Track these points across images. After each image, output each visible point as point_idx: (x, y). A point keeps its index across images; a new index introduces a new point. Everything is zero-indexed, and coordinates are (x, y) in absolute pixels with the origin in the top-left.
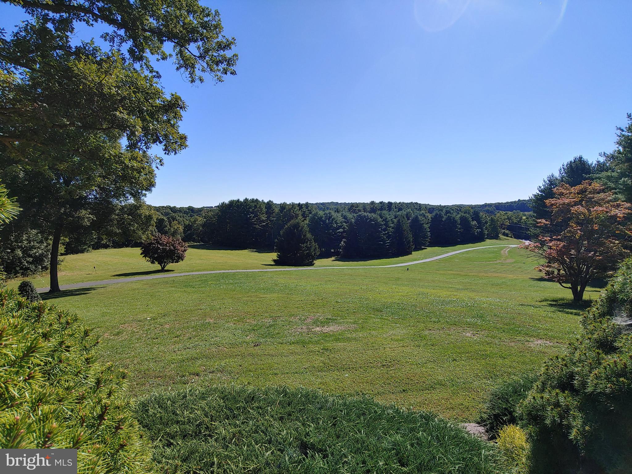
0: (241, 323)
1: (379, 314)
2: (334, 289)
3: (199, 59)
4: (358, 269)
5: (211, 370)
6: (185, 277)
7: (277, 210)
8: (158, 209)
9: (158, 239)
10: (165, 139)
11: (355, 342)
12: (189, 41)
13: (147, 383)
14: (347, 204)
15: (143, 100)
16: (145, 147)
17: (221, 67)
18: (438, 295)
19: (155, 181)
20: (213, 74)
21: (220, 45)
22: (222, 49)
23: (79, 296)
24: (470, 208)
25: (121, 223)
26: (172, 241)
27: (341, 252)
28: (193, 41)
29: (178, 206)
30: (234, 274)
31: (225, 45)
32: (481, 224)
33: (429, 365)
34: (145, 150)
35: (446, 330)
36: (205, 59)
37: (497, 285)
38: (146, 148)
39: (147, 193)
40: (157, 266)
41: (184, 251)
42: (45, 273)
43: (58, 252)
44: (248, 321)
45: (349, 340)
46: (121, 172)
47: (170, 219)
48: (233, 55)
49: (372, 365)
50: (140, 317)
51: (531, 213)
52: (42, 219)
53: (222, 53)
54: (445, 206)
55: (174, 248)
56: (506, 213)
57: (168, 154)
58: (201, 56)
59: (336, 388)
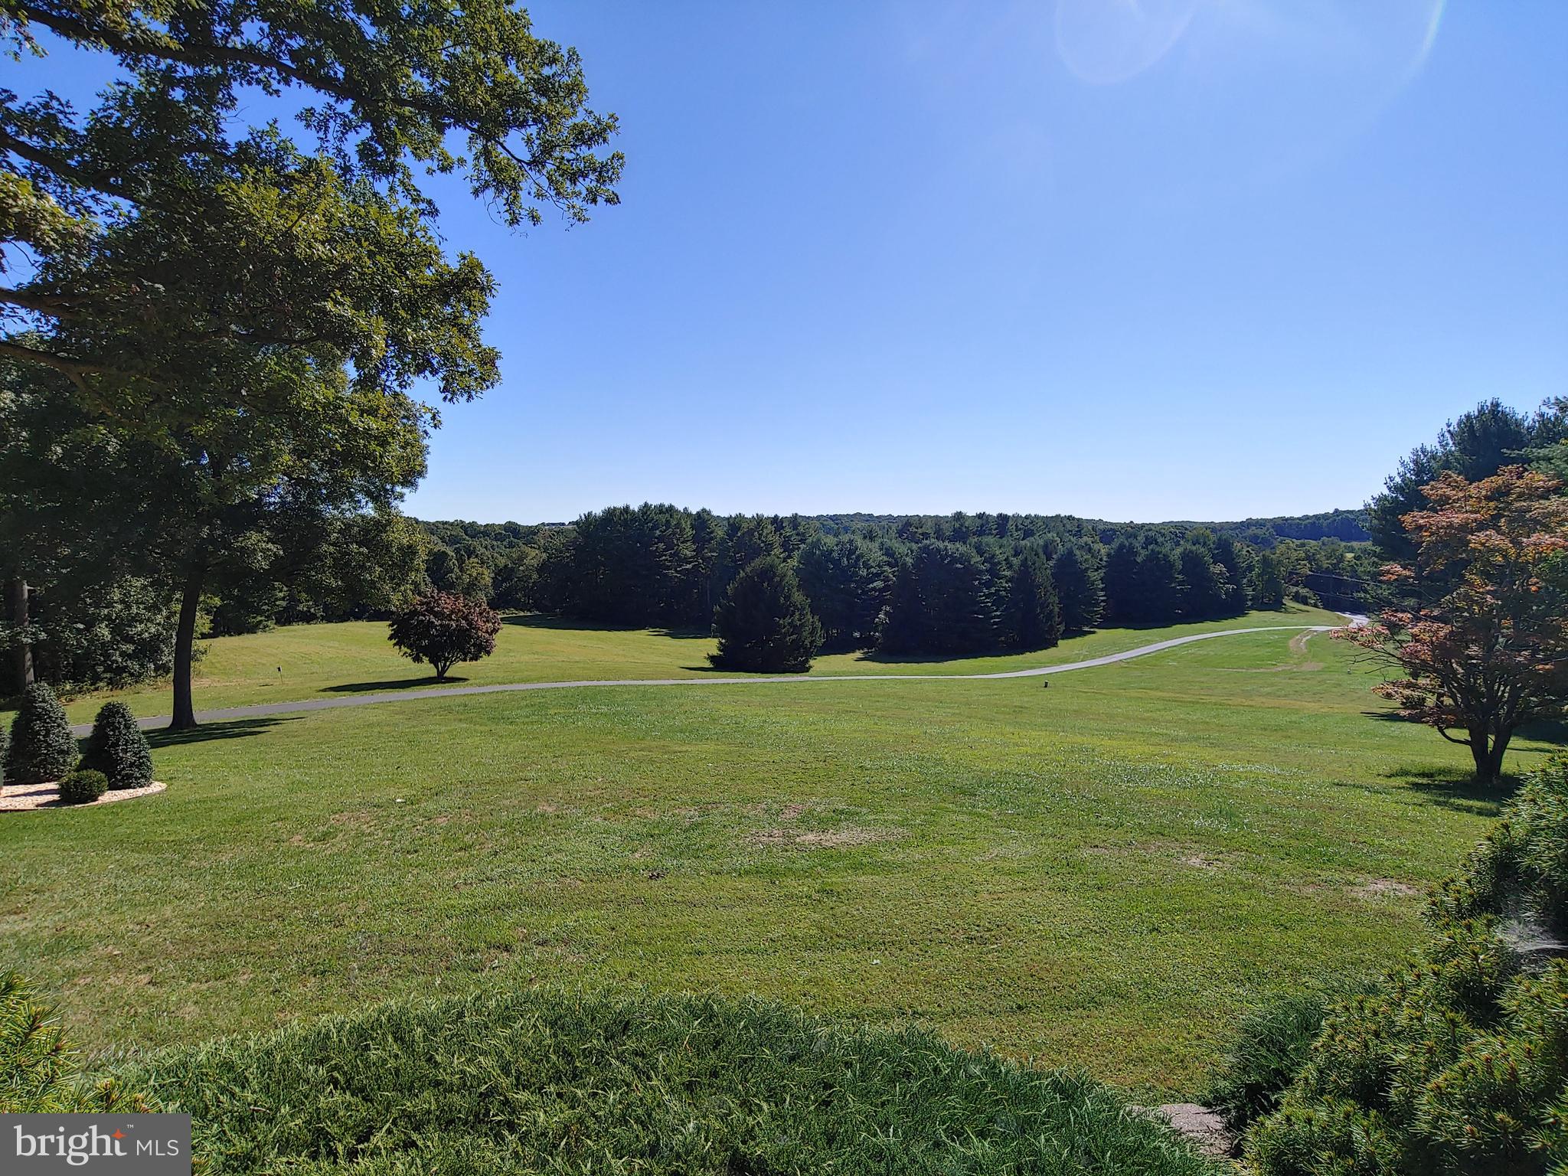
0: (621, 817)
1: (967, 801)
2: (857, 735)
3: (530, 169)
4: (920, 682)
5: (542, 935)
6: (494, 696)
7: (720, 533)
8: (432, 528)
9: (430, 603)
10: (445, 364)
11: (901, 875)
12: (507, 125)
13: (385, 965)
14: (895, 518)
15: (393, 272)
16: (397, 383)
17: (583, 185)
18: (1121, 753)
19: (427, 463)
20: (563, 203)
21: (581, 132)
22: (584, 143)
23: (238, 740)
24: (1208, 531)
25: (341, 565)
26: (464, 607)
27: (877, 639)
28: (516, 126)
29: (482, 521)
30: (612, 691)
31: (593, 134)
32: (1235, 572)
33: (1090, 942)
34: (398, 389)
35: (1136, 848)
36: (543, 166)
37: (1275, 730)
38: (400, 385)
39: (406, 491)
40: (427, 669)
41: (492, 632)
42: (163, 680)
43: (192, 631)
44: (638, 812)
45: (887, 868)
46: (340, 443)
47: (463, 552)
48: (610, 157)
49: (942, 936)
50: (377, 796)
51: (1368, 544)
52: (157, 553)
53: (584, 151)
54: (1143, 525)
55: (470, 624)
56: (1303, 545)
57: (451, 400)
58: (534, 161)
59: (846, 996)
